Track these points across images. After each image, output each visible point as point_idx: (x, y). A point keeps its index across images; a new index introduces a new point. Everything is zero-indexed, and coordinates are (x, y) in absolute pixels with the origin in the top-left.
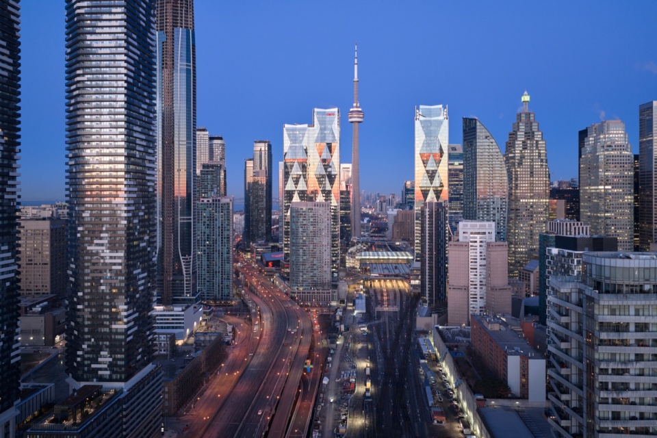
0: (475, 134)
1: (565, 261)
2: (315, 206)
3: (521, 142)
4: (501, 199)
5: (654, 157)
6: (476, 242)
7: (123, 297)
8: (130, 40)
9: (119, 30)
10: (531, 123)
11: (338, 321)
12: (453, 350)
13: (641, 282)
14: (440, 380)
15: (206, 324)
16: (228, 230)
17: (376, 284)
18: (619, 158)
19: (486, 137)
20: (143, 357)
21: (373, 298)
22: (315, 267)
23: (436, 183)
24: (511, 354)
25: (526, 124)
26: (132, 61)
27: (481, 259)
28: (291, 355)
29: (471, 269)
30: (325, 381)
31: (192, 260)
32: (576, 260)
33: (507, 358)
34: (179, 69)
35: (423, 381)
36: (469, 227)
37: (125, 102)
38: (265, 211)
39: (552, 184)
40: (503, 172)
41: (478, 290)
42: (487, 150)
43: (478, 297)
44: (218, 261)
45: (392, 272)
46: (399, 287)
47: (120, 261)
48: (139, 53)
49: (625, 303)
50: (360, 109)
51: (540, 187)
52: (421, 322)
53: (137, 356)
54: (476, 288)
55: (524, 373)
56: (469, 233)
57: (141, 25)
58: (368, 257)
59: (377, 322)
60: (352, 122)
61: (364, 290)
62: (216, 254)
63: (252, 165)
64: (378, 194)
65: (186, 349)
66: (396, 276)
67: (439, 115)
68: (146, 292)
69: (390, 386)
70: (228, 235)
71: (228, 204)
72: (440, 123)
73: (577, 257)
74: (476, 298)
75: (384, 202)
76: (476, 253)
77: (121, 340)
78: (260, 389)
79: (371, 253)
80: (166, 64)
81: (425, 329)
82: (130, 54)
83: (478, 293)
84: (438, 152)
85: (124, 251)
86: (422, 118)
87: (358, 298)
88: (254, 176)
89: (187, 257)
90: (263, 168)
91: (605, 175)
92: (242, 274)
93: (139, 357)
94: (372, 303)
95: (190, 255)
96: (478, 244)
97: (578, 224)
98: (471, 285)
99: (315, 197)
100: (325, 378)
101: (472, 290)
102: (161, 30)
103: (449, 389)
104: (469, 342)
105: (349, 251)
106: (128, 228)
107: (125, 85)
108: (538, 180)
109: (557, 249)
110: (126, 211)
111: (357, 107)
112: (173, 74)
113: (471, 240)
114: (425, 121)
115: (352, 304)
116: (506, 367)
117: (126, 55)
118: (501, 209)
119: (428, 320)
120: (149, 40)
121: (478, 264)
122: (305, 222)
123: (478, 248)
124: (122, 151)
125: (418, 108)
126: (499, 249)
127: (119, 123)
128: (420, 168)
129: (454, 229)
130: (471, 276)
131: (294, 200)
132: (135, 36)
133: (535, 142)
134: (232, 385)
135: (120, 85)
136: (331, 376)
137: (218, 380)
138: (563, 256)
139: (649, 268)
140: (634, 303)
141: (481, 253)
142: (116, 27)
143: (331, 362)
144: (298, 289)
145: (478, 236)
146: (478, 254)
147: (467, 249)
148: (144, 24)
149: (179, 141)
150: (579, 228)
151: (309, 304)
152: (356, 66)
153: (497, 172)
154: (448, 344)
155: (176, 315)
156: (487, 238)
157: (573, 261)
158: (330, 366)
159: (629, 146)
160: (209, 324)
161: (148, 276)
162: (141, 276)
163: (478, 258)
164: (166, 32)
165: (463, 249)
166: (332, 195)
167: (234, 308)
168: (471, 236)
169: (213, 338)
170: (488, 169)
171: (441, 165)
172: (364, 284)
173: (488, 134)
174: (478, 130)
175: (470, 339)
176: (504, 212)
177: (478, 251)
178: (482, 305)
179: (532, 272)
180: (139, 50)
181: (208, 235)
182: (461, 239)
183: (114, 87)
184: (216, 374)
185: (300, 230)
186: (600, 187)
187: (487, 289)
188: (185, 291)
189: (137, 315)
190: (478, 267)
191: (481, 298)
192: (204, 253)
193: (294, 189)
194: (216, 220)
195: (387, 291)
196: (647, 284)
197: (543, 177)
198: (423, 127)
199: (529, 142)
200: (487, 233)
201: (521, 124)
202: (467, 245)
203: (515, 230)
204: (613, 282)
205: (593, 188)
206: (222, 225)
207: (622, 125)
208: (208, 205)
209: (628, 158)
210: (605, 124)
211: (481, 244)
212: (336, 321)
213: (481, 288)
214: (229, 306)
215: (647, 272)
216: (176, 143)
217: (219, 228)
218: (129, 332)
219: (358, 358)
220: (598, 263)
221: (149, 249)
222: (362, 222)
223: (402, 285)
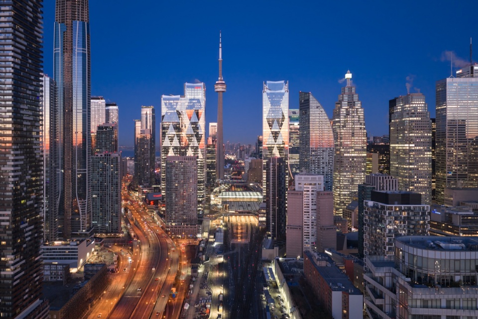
0: (309, 105)
1: (379, 212)
2: (185, 159)
3: (345, 110)
4: (329, 156)
5: (447, 122)
6: (308, 191)
7: (11, 248)
8: (17, 33)
9: (7, 25)
10: (353, 95)
11: (201, 252)
12: (289, 280)
13: (452, 274)
14: (278, 305)
15: (97, 254)
16: (117, 178)
17: (233, 219)
18: (421, 123)
19: (317, 107)
20: (30, 296)
21: (230, 231)
22: (185, 207)
23: (279, 141)
24: (335, 290)
25: (349, 95)
26: (19, 51)
27: (313, 205)
28: (160, 284)
29: (305, 212)
30: (187, 307)
31: (86, 203)
32: (387, 212)
33: (331, 293)
34: (76, 53)
35: (265, 307)
36: (303, 179)
37: (12, 85)
38: (149, 161)
39: (369, 139)
40: (330, 134)
41: (310, 228)
42: (318, 117)
43: (310, 234)
44: (109, 203)
45: (245, 209)
46: (250, 221)
47: (8, 218)
48: (26, 43)
49: (437, 297)
50: (224, 82)
51: (360, 144)
52: (266, 253)
53: (24, 295)
54: (308, 228)
55: (346, 305)
56: (303, 184)
57: (28, 21)
58: (227, 197)
59: (231, 252)
60: (218, 92)
61: (223, 224)
62: (107, 198)
63: (140, 125)
64: (239, 144)
65: (79, 276)
66: (248, 213)
67: (281, 89)
68: (32, 242)
69: (238, 311)
70: (116, 182)
71: (117, 158)
72: (283, 94)
73: (389, 209)
74: (309, 235)
75: (243, 150)
76: (309, 200)
77: (8, 284)
78: (132, 315)
79: (230, 193)
80: (66, 49)
81: (269, 259)
82: (17, 45)
83: (310, 232)
84: (281, 117)
85: (11, 210)
86: (268, 91)
87: (218, 231)
88: (141, 133)
89: (83, 201)
90: (148, 128)
91: (409, 136)
92: (130, 210)
93: (26, 296)
94: (229, 236)
95: (85, 199)
96: (310, 193)
97: (389, 178)
98: (305, 225)
99: (186, 151)
100: (186, 304)
101: (305, 229)
102: (62, 22)
103: (286, 314)
104: (302, 272)
105: (215, 190)
106: (15, 191)
107: (12, 71)
108: (358, 139)
109: (372, 202)
110: (13, 177)
111: (221, 80)
112: (72, 57)
113: (305, 189)
114: (271, 93)
115: (213, 237)
116: (331, 300)
117: (13, 46)
118: (329, 163)
119: (271, 251)
120: (36, 33)
121: (310, 208)
122: (177, 172)
123: (310, 196)
124: (10, 126)
125: (266, 83)
126: (327, 197)
127: (7, 103)
128: (267, 130)
129: (292, 182)
130: (305, 218)
131: (169, 155)
132: (22, 30)
133: (355, 110)
134: (112, 309)
135: (8, 71)
136: (191, 302)
137: (101, 304)
138: (377, 208)
139: (460, 260)
140: (446, 296)
141: (312, 199)
142: (5, 22)
143: (193, 289)
144: (171, 224)
145: (310, 187)
146: (310, 201)
147: (301, 197)
148: (31, 20)
149: (77, 109)
150: (390, 181)
151: (180, 236)
152: (220, 49)
153: (326, 134)
154: (285, 274)
155: (72, 249)
156: (317, 188)
157: (385, 213)
158: (191, 292)
159: (428, 114)
160: (100, 253)
161: (35, 228)
162: (28, 229)
163: (310, 203)
164: (67, 24)
165: (298, 197)
166: (199, 150)
167: (121, 239)
168: (305, 186)
169: (99, 268)
170: (318, 132)
171: (283, 127)
172: (223, 220)
173: (319, 105)
174: (311, 102)
175: (303, 270)
176: (331, 166)
177: (310, 198)
178: (313, 240)
179: (353, 211)
180: (26, 41)
181: (101, 182)
182: (297, 189)
183: (3, 73)
184: (100, 299)
185: (174, 178)
186: (406, 145)
187: (317, 229)
188: (81, 228)
189: (24, 261)
190: (310, 211)
191: (312, 235)
192: (98, 196)
193: (170, 145)
194: (107, 170)
195: (241, 225)
196: (458, 275)
197: (362, 137)
198: (269, 98)
199: (351, 110)
200: (317, 184)
201: (345, 96)
202: (302, 194)
203: (340, 177)
204: (425, 272)
205: (400, 145)
206: (112, 174)
207: (423, 97)
208: (101, 159)
209: (427, 123)
210: (410, 96)
211: (312, 193)
212: (199, 252)
213: (312, 228)
214: (117, 238)
215: (457, 263)
216: (74, 111)
217: (110, 176)
218: (16, 277)
219: (214, 285)
220: (411, 252)
221: (36, 206)
222: (225, 167)
223: (253, 220)
